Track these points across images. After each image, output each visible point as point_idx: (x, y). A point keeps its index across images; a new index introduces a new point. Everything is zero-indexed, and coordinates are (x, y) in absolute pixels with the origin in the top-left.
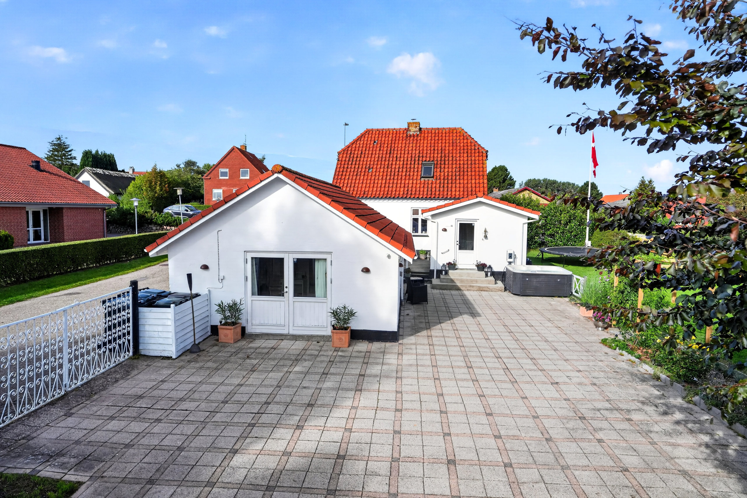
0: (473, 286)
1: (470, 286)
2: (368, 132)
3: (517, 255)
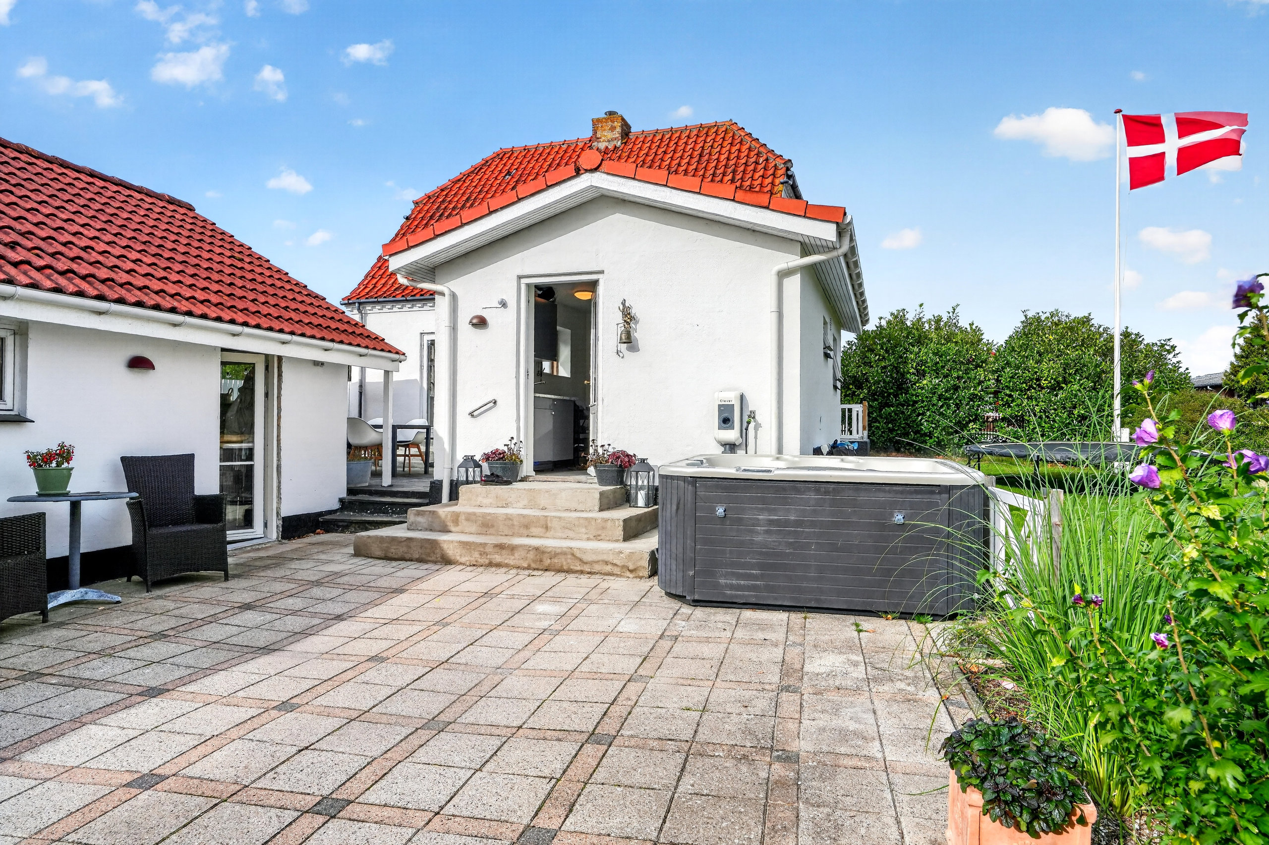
0: (513, 549)
1: (501, 547)
2: (502, 155)
3: (757, 413)
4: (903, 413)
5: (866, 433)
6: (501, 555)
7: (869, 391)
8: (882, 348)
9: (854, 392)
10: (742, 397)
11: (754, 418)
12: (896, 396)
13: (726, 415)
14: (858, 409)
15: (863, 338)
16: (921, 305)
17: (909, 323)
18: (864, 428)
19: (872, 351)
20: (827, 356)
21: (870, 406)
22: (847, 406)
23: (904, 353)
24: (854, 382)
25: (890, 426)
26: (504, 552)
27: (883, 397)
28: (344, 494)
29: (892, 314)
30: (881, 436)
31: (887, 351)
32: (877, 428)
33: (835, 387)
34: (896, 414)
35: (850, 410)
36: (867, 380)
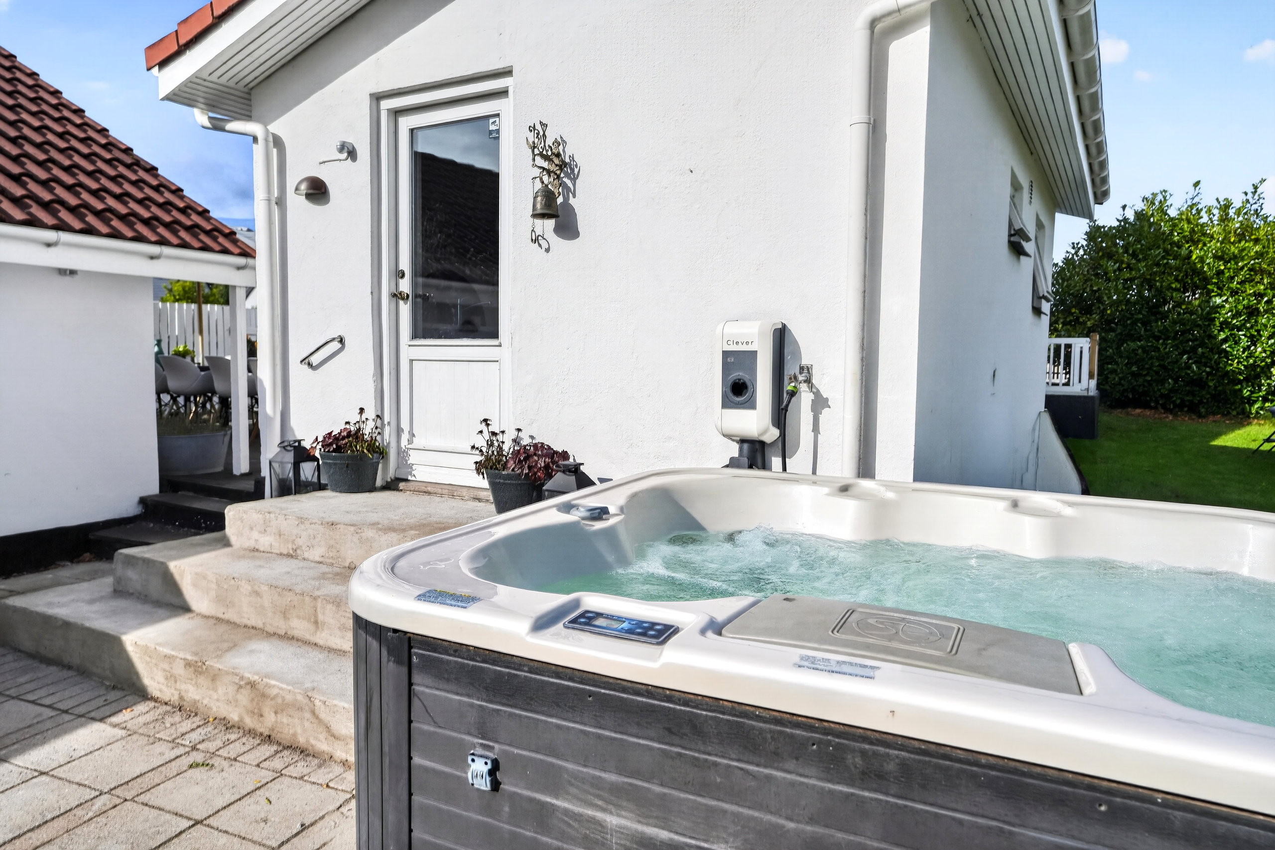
3: (815, 372)
4: (1157, 349)
5: (1093, 383)
6: (197, 685)
7: (1102, 317)
8: (1126, 251)
9: (1078, 318)
10: (781, 336)
11: (808, 381)
12: (1145, 324)
13: (735, 375)
14: (1082, 346)
15: (1095, 233)
16: (1197, 184)
17: (1173, 213)
18: (1091, 376)
19: (1110, 256)
20: (1017, 250)
21: (1102, 339)
22: (1063, 341)
23: (1163, 258)
24: (1078, 303)
25: (1134, 369)
26: (201, 680)
27: (1125, 326)
28: (153, 488)
29: (1145, 199)
30: (1120, 384)
31: (1134, 255)
32: (1114, 371)
33: (1037, 311)
34: (1144, 351)
35: (1069, 346)
36: (1100, 300)
